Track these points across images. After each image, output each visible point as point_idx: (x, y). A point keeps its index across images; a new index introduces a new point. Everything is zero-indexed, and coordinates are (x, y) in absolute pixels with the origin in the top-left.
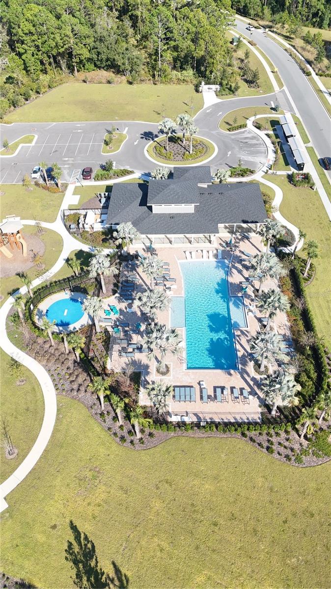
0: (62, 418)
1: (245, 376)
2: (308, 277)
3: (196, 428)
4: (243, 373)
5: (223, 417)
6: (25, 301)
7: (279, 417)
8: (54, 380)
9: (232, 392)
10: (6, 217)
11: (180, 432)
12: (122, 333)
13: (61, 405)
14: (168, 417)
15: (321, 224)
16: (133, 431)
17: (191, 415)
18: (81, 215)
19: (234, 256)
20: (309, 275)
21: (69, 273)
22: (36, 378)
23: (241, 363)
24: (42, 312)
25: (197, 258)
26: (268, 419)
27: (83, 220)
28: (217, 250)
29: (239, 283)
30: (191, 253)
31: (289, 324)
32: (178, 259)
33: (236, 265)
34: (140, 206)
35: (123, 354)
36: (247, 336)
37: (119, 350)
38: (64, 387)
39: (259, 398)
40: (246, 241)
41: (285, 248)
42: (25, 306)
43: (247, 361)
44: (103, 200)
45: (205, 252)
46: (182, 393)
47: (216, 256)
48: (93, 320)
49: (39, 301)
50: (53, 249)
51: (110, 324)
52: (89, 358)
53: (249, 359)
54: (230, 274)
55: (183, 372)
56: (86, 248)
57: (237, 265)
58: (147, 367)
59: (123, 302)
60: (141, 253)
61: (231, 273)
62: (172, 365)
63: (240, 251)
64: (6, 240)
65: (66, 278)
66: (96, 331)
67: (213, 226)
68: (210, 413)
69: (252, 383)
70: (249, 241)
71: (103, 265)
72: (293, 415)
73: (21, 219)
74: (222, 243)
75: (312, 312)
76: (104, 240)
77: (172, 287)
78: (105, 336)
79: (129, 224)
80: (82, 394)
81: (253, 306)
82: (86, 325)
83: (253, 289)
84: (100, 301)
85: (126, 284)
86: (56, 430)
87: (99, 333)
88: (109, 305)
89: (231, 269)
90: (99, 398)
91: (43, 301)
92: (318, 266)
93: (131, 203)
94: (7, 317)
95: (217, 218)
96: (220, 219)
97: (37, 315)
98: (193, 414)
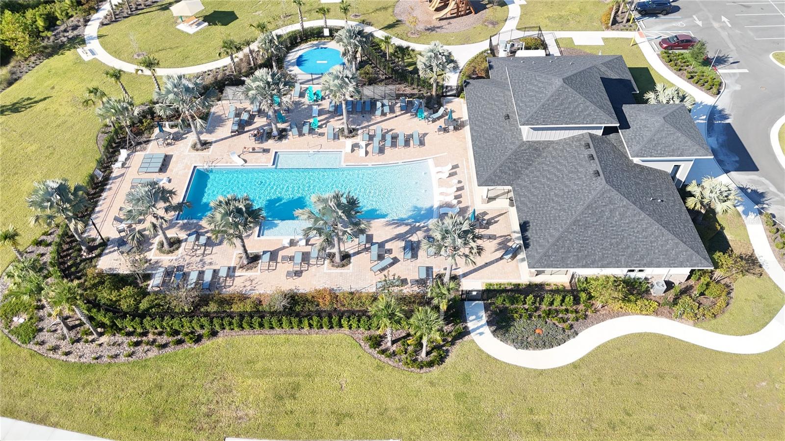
24: (325, 45)
31: (254, 294)
55: (191, 163)
62: (207, 153)
89: (407, 225)
95: (526, 182)
96: (526, 187)
97: (320, 42)
98: (124, 173)
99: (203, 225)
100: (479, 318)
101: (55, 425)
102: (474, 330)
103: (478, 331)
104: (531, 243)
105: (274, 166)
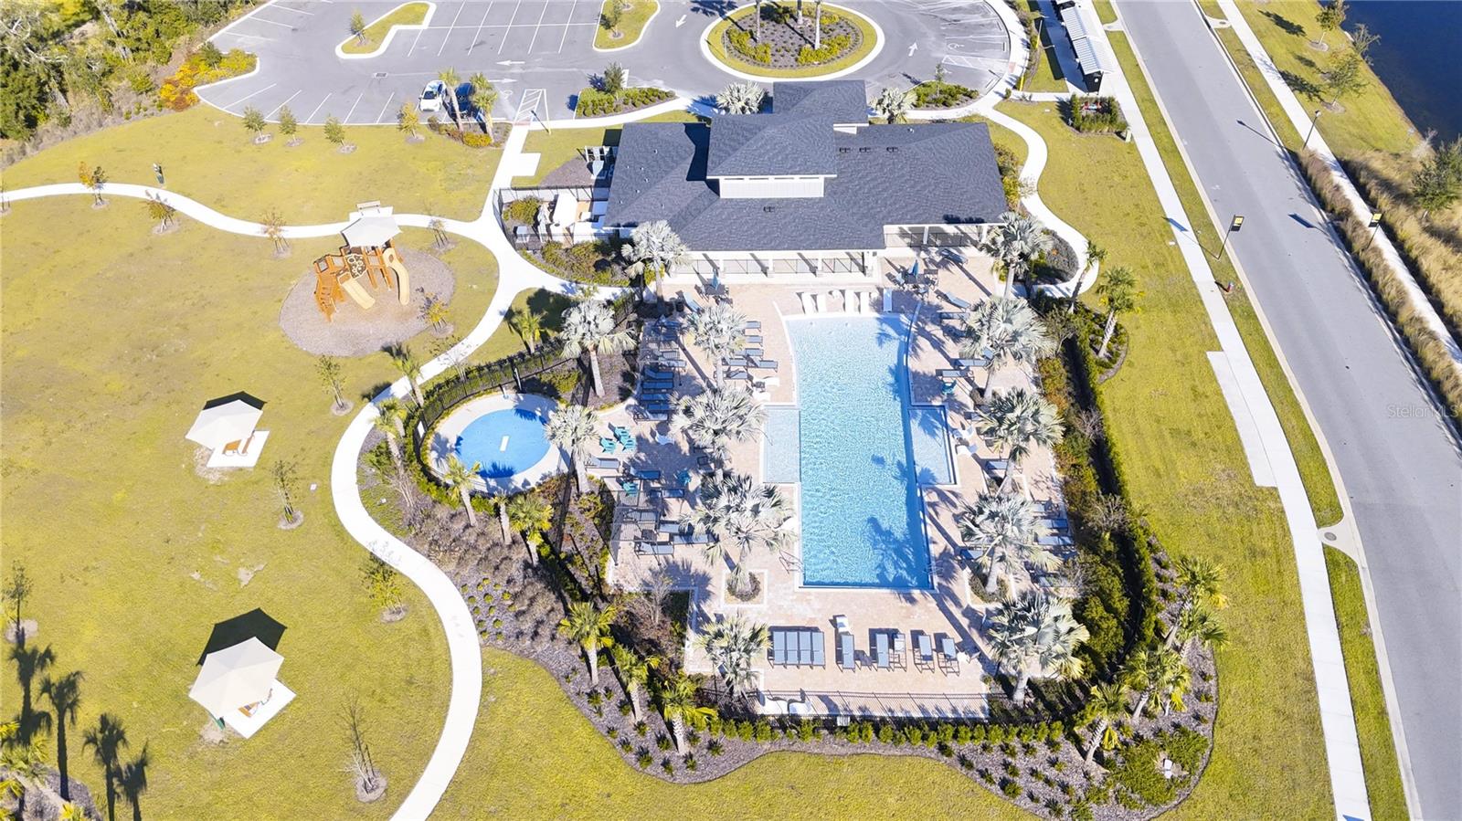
0: (496, 702)
1: (950, 603)
2: (1108, 357)
3: (826, 732)
4: (944, 597)
5: (894, 705)
6: (403, 414)
7: (1033, 706)
8: (474, 611)
9: (916, 644)
10: (359, 206)
11: (785, 742)
12: (642, 494)
13: (492, 670)
14: (757, 703)
15: (1142, 225)
16: (668, 736)
17: (813, 700)
18: (543, 202)
19: (922, 307)
20: (1111, 353)
21: (513, 347)
22: (431, 606)
23: (938, 573)
24: (447, 441)
25: (829, 310)
26: (1004, 711)
27: (547, 213)
28: (880, 290)
29: (934, 373)
30: (814, 297)
31: (1059, 476)
32: (784, 314)
33: (928, 328)
34: (688, 179)
35: (646, 547)
36: (954, 505)
37: (636, 538)
38: (500, 627)
39: (982, 658)
40: (954, 268)
41: (1052, 287)
42: (405, 428)
43: (953, 567)
44: (598, 166)
45: (850, 295)
46: (792, 645)
47: (878, 305)
48: (571, 462)
49: (439, 416)
50: (475, 286)
51: (614, 473)
52: (562, 556)
53: (960, 562)
54: (914, 349)
55: (794, 593)
56: (554, 285)
57: (930, 328)
58: (704, 580)
59: (646, 419)
60: (691, 297)
61: (916, 347)
62: (766, 575)
63: (939, 294)
64: (359, 264)
65: (505, 358)
66: (578, 488)
67: (873, 229)
68: (861, 695)
69: (965, 622)
70: (961, 268)
71: (597, 327)
72: (1068, 701)
73: (394, 212)
74: (894, 273)
75: (1119, 445)
76: (600, 266)
77: (768, 382)
78: (602, 502)
79: (663, 225)
80: (543, 645)
81: (970, 431)
82: (554, 474)
83: (971, 388)
84: (589, 415)
85: (652, 375)
86: (478, 734)
87: (587, 494)
88: (611, 427)
89: (915, 339)
90: (585, 656)
91: (448, 414)
92: (1135, 332)
93: (667, 173)
94: (361, 454)
95: (881, 211)
96: (889, 212)
97: (433, 449)
98: (819, 696)
99: (941, 551)
100: (1048, 289)
101: (1309, 661)
103: (1065, 291)
105: (797, 484)
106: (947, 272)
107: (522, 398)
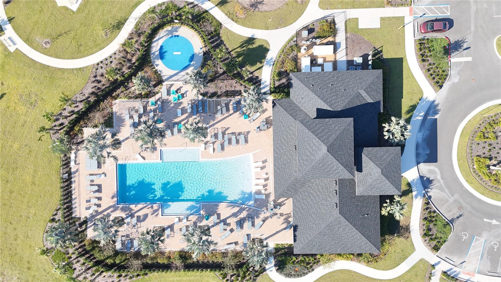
0: (75, 73)
1: (112, 209)
4: (115, 208)
5: (76, 190)
13: (85, 70)
14: (75, 151)
17: (77, 167)
19: (259, 211)
22: (108, 45)
23: (123, 206)
24: (176, 31)
27: (324, 42)
29: (218, 212)
31: (167, 251)
32: (253, 154)
33: (244, 212)
34: (317, 109)
36: (152, 214)
37: (134, 107)
38: (100, 69)
39: (93, 217)
41: (273, 265)
43: (126, 212)
47: (258, 193)
51: (164, 96)
52: (127, 84)
53: (128, 214)
54: (232, 205)
56: (272, 55)
58: (118, 132)
59: (190, 105)
62: (121, 152)
63: (266, 218)
68: (79, 181)
69: (105, 213)
81: (187, 223)
82: (162, 75)
89: (238, 206)
95: (300, 198)
96: (299, 201)
97: (173, 27)
98: (78, 169)
99: (132, 208)
100: (271, 263)
102: (268, 269)
103: (270, 269)
104: (297, 240)
105: (162, 161)
106: (281, 223)
107: (201, 55)
